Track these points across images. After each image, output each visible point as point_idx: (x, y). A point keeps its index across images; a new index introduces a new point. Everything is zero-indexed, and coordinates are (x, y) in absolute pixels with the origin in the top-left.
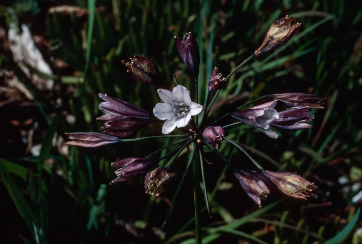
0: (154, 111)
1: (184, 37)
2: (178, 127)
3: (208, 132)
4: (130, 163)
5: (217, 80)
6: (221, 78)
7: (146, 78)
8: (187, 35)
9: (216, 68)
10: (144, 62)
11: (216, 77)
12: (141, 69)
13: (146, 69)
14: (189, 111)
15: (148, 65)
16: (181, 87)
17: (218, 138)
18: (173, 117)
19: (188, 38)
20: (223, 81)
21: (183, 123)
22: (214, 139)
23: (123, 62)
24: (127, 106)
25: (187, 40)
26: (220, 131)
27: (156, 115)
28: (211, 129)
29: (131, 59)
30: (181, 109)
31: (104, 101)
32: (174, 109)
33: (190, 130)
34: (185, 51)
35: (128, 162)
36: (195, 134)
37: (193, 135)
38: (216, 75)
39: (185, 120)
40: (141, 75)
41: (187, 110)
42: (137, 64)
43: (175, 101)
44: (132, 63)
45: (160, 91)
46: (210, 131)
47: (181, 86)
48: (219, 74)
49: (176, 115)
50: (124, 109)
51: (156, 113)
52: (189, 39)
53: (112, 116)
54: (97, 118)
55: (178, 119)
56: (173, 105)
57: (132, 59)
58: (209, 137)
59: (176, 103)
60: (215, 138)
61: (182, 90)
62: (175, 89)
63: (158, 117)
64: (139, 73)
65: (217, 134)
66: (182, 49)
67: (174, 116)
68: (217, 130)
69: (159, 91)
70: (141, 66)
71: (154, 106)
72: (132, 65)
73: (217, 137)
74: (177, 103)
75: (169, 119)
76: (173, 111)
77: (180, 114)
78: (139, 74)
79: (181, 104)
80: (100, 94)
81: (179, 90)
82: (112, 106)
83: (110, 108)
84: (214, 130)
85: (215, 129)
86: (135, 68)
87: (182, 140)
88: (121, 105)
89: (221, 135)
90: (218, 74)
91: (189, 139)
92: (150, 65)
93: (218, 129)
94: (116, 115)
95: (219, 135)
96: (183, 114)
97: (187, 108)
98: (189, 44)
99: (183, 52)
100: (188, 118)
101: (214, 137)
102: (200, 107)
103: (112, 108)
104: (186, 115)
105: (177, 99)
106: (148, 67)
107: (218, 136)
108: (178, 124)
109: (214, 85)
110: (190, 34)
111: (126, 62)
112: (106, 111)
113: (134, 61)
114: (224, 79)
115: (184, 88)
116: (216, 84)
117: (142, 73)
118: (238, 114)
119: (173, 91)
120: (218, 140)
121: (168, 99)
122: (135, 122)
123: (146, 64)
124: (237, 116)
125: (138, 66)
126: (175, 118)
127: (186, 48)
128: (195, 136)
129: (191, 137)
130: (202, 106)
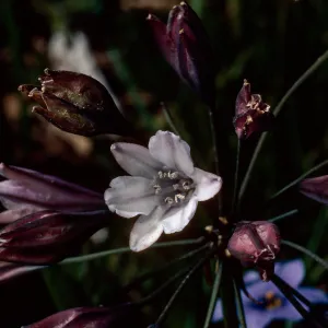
0: (108, 196)
1: (170, 15)
2: (168, 232)
3: (241, 239)
4: (67, 322)
5: (252, 113)
6: (262, 107)
8: (177, 11)
9: (245, 84)
10: (73, 83)
11: (248, 105)
12: (65, 103)
13: (80, 101)
14: (193, 189)
15: (82, 92)
16: (167, 135)
17: (266, 254)
18: (156, 207)
19: (180, 16)
20: (266, 112)
21: (178, 221)
22: (255, 257)
23: (23, 88)
24: (56, 185)
25: (179, 23)
26: (269, 236)
27: (111, 207)
28: (247, 231)
29: (40, 80)
30: (176, 187)
31: (4, 179)
32: (156, 188)
33: (209, 228)
34: (176, 50)
35: (63, 321)
36: (220, 237)
37: (216, 240)
38: (249, 99)
39: (183, 214)
41: (187, 188)
42: (55, 91)
43: (158, 169)
44: (43, 89)
45: (118, 149)
46: (246, 236)
47: (166, 132)
49: (164, 203)
50: (47, 195)
51: (114, 201)
52: (182, 19)
53: (23, 212)
55: (169, 210)
56: (155, 178)
57: (43, 80)
58: (244, 253)
59: (160, 173)
60: (256, 255)
61: (170, 142)
62: (153, 140)
64: (63, 111)
65: (261, 244)
66: (169, 42)
67: (157, 204)
68: (263, 231)
69: (115, 147)
70: (66, 95)
71: (107, 186)
72: (44, 93)
73: (263, 251)
74: (163, 173)
75: (145, 213)
76: (154, 194)
77: (171, 199)
79: (173, 176)
81: (163, 140)
82: (19, 190)
83: (16, 193)
84: (255, 235)
85: (258, 230)
86: (51, 101)
87: (190, 254)
88: (41, 186)
89: (272, 246)
90: (253, 98)
91: (208, 248)
92: (88, 92)
93: (265, 231)
94: (30, 208)
95: (267, 247)
96: (179, 199)
97: (187, 184)
98: (181, 31)
99: (173, 52)
100: (191, 208)
102: (216, 180)
103: (21, 194)
104: (186, 202)
105: (163, 165)
106: (83, 95)
107: (265, 250)
108: (168, 225)
109: (246, 126)
110: (184, 6)
111: (30, 89)
112: (7, 202)
113: (46, 84)
114: (268, 108)
115: (173, 135)
116: (251, 123)
117: (70, 112)
118: (312, 188)
119: (150, 145)
120: (267, 258)
121: (139, 165)
122: (69, 227)
123: (78, 88)
124: (309, 191)
125: (58, 95)
126: (160, 210)
127: (177, 41)
128: (220, 242)
129: (212, 244)
130: (219, 178)
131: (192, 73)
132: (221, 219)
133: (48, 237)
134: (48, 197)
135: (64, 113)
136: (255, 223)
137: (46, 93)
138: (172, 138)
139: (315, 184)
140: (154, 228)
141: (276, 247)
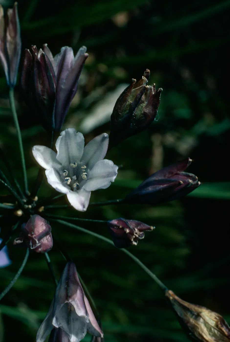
0: (71, 130)
1: (191, 175)
2: (47, 173)
3: (43, 224)
5: (132, 233)
6: (136, 239)
7: (123, 112)
8: (194, 180)
9: (152, 228)
10: (150, 107)
11: (136, 230)
12: (138, 101)
13: (137, 112)
15: (145, 114)
16: (115, 172)
17: (34, 243)
18: (61, 164)
19: (191, 181)
20: (132, 242)
22: (32, 235)
23: (148, 72)
25: (186, 180)
26: (45, 245)
27: (63, 133)
28: (47, 229)
29: (153, 85)
30: (75, 177)
31: (75, 54)
32: (75, 164)
33: (36, 198)
34: (166, 178)
36: (30, 206)
38: (140, 230)
40: (128, 103)
41: (75, 186)
42: (146, 94)
43: (87, 165)
44: (148, 86)
45: (104, 138)
46: (44, 228)
47: (117, 172)
48: (143, 234)
49: (63, 170)
52: (189, 183)
54: (46, 45)
55: (58, 173)
56: (81, 163)
57: (154, 87)
58: (34, 227)
59: (85, 167)
60: (34, 236)
61: (109, 175)
62: (111, 163)
63: (60, 137)
64: (131, 100)
65: (40, 239)
66: (172, 173)
67: (63, 165)
68: (47, 239)
69: (106, 136)
70: (143, 102)
72: (145, 87)
73: (37, 240)
74: (85, 169)
75: (58, 156)
76: (70, 163)
77: (66, 175)
78: (129, 100)
79: (84, 175)
80: (85, 48)
81: (111, 170)
82: (68, 66)
83: (65, 64)
84: (45, 234)
85: (48, 236)
86: (139, 92)
89: (40, 247)
90: (141, 233)
93: (47, 241)
95: (39, 243)
96: (67, 180)
97: (77, 185)
98: (182, 182)
99: (165, 176)
101: (35, 234)
102: (84, 207)
103: (65, 68)
104: (65, 185)
105: (91, 169)
106: (142, 114)
107: (37, 242)
108: (51, 173)
109: (123, 228)
110: (197, 184)
111: (147, 77)
112: (59, 57)
113: (151, 89)
114: (135, 243)
115: (115, 177)
116: (125, 232)
117: (130, 105)
118: (71, 273)
119: (106, 161)
120: (31, 244)
121: (91, 153)
122: (46, 102)
123: (147, 111)
124: (69, 270)
125: (143, 97)
126: (59, 166)
127: (173, 179)
128: (27, 206)
129: (25, 201)
130: (85, 209)
131: (150, 189)
132: (43, 207)
133: (40, 87)
134: (63, 87)
135: (130, 101)
136: (51, 234)
137: (145, 89)
138: (112, 176)
139: (74, 275)
140: (47, 162)
141: (40, 249)
